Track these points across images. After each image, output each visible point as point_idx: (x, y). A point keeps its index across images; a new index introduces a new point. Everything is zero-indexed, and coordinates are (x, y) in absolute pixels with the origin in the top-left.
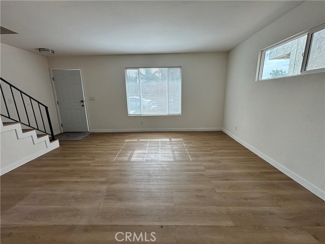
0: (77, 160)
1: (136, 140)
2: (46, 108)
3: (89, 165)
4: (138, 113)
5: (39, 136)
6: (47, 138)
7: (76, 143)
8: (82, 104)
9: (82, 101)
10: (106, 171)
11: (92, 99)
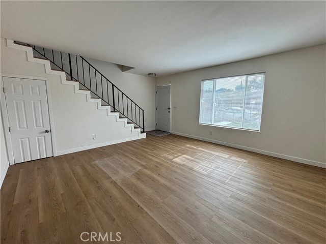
0: (144, 147)
1: (195, 147)
2: (143, 111)
3: (147, 153)
4: (209, 123)
5: (135, 128)
6: (139, 130)
7: (157, 138)
8: (169, 110)
9: (169, 109)
10: (151, 160)
11: (175, 107)
